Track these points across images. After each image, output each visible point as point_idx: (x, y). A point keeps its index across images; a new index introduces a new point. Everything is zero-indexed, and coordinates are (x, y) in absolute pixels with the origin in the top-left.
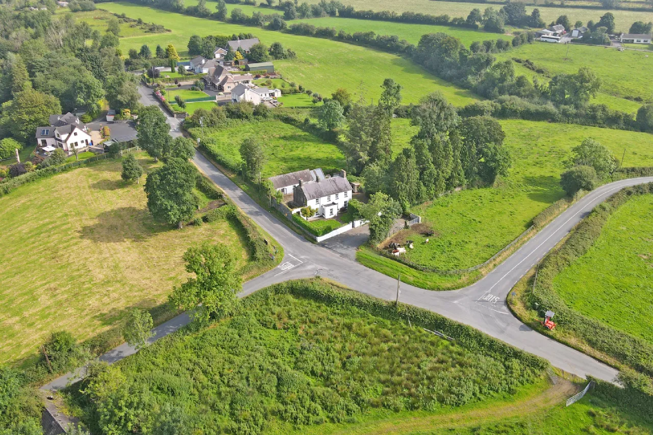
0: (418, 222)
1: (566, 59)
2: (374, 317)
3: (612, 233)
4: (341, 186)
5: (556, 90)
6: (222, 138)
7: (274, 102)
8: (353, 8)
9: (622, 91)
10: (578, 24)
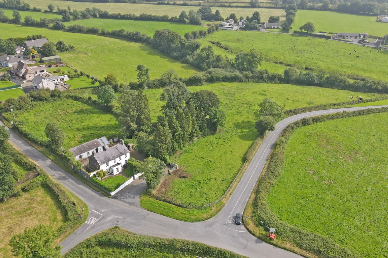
0: (176, 168)
1: (239, 40)
2: (161, 254)
3: (291, 158)
4: (122, 151)
5: (239, 63)
6: (30, 117)
7: (64, 85)
8: (107, 13)
9: (272, 58)
10: (241, 19)
